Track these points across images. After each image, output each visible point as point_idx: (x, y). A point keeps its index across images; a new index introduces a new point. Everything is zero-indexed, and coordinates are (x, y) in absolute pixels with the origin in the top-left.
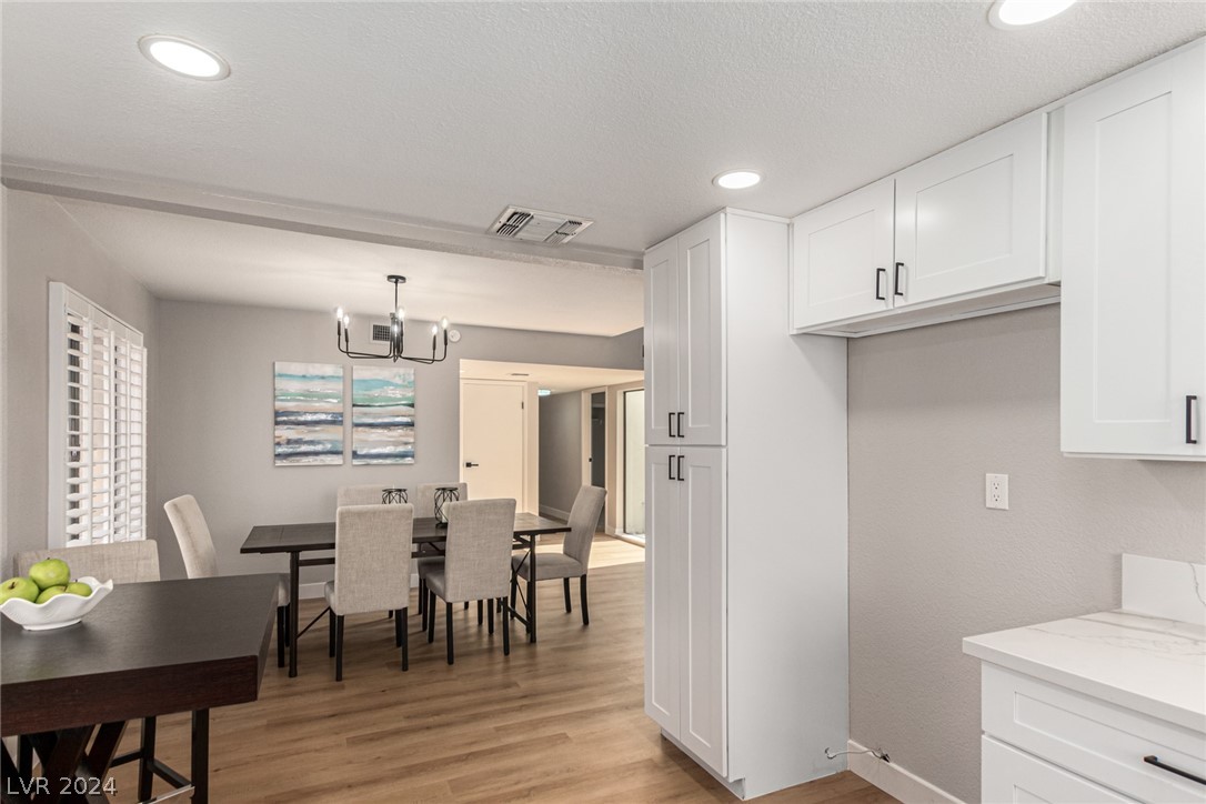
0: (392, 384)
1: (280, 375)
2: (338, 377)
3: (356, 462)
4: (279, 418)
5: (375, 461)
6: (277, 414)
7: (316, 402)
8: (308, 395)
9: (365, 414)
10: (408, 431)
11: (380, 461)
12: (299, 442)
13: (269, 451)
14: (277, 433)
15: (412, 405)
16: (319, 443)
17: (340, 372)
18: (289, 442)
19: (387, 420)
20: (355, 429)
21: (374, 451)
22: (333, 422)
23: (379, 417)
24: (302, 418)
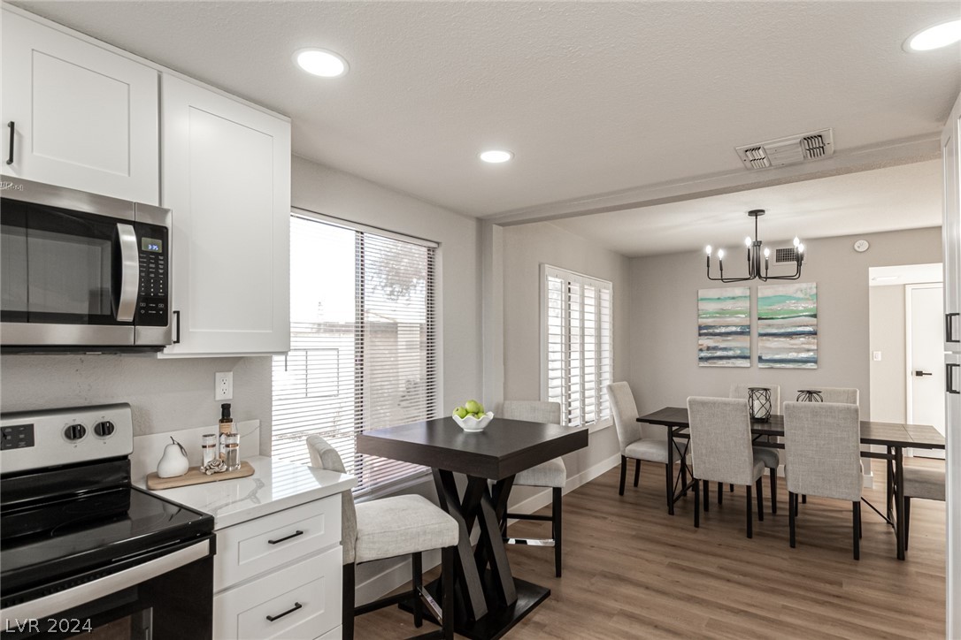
0: (794, 298)
1: (702, 299)
2: (745, 297)
3: (761, 365)
4: (704, 331)
5: (778, 365)
6: (700, 328)
7: (729, 317)
8: (722, 313)
9: (769, 326)
10: (811, 339)
11: (783, 365)
12: (715, 348)
13: (695, 355)
14: (700, 342)
15: (815, 316)
16: (730, 349)
17: (747, 293)
18: (708, 349)
19: (789, 330)
20: (760, 338)
21: (777, 357)
22: (742, 333)
23: (782, 328)
24: (717, 331)
